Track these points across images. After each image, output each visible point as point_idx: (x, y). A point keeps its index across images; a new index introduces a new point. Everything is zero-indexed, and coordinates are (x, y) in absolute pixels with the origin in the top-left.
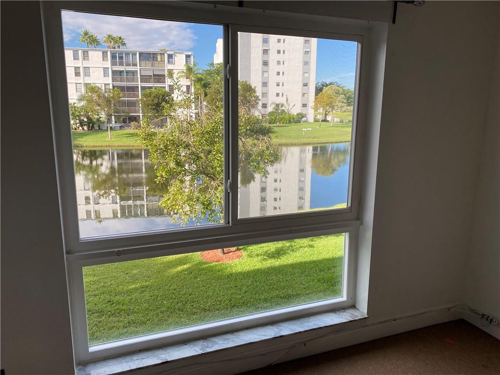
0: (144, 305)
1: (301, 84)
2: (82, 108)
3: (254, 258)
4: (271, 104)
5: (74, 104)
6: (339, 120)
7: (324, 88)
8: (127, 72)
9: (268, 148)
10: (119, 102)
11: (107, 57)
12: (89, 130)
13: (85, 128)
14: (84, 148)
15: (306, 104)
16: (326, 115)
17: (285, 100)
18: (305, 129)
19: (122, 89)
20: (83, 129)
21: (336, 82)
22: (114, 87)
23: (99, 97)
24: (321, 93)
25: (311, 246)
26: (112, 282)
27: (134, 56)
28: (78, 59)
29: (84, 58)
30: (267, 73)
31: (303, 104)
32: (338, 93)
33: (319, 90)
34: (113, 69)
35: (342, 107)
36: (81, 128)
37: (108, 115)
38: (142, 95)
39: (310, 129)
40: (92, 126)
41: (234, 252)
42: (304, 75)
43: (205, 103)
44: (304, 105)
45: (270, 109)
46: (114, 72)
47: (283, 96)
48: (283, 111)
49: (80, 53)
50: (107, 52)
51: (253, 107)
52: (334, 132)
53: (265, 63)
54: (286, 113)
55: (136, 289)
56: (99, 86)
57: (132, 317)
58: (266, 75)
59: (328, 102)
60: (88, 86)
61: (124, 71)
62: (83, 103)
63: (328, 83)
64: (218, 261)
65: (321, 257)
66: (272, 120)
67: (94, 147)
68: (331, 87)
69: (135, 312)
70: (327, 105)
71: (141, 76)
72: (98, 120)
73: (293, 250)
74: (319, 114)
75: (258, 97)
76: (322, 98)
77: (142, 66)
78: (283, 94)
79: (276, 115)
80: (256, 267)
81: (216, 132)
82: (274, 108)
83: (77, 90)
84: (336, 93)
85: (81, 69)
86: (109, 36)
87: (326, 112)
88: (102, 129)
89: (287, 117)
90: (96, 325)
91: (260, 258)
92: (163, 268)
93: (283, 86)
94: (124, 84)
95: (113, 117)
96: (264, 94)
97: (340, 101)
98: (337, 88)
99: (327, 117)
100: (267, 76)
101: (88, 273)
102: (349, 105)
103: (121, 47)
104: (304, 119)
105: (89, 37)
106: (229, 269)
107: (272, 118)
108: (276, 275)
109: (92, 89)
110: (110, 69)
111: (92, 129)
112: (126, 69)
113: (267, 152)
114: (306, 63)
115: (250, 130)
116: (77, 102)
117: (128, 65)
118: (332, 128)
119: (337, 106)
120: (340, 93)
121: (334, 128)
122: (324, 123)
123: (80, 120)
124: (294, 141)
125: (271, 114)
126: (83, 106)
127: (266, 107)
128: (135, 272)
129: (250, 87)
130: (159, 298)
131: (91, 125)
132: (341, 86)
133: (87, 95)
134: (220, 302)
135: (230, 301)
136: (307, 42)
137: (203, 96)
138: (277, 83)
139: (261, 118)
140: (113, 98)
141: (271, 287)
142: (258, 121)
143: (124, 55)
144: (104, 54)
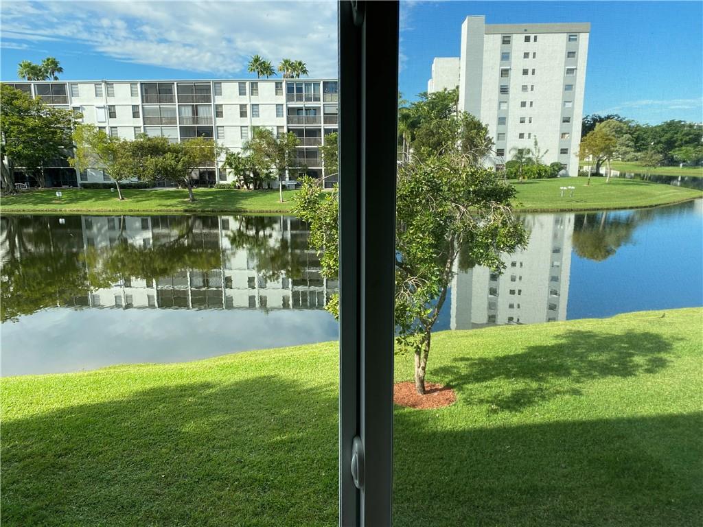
0: (290, 476)
1: (558, 120)
2: (248, 158)
3: (475, 407)
4: (511, 150)
5: (239, 154)
6: (618, 173)
7: (597, 124)
8: (307, 109)
9: (504, 224)
10: (295, 151)
11: (282, 90)
12: (255, 189)
13: (251, 186)
14: (248, 214)
15: (567, 149)
16: (598, 166)
17: (533, 143)
18: (565, 188)
19: (300, 133)
20: (248, 188)
21: (616, 115)
22: (289, 130)
23: (269, 144)
24: (591, 133)
25: (576, 392)
26: (250, 426)
27: (316, 87)
28: (245, 94)
29: (252, 92)
30: (506, 104)
31: (562, 150)
32: (619, 132)
33: (587, 128)
34: (289, 106)
35: (626, 153)
36: (245, 187)
37: (280, 170)
38: (325, 142)
39: (573, 188)
40: (260, 184)
41: (441, 390)
42: (564, 105)
43: (412, 151)
44: (564, 151)
45: (509, 157)
46: (290, 110)
47: (529, 137)
48: (530, 159)
49: (248, 85)
50: (281, 83)
51: (483, 154)
52: (612, 192)
53: (504, 90)
54: (533, 163)
55: (283, 443)
56: (270, 128)
57: (269, 496)
58: (504, 106)
59: (603, 145)
60: (256, 129)
61: (302, 108)
62: (249, 153)
63: (603, 117)
64: (414, 406)
65: (593, 415)
66: (511, 173)
67: (260, 212)
68: (608, 123)
69: (275, 487)
70: (602, 150)
71: (324, 114)
72: (268, 176)
73: (543, 398)
74: (588, 164)
75: (490, 140)
76: (592, 140)
77: (327, 100)
78: (529, 134)
79: (518, 165)
80: (478, 425)
81: (417, 197)
82: (516, 156)
83: (241, 136)
84: (616, 132)
85: (248, 107)
86: (286, 61)
87: (599, 161)
88: (272, 188)
89: (535, 169)
90: (213, 503)
91: (485, 407)
92: (327, 410)
93: (530, 122)
94: (303, 126)
95: (287, 172)
96: (501, 136)
97: (622, 145)
98: (618, 123)
99: (600, 168)
100: (505, 108)
101: (218, 407)
102: (639, 151)
103: (300, 76)
104: (562, 172)
105: (260, 64)
106: (431, 422)
107: (512, 170)
108: (512, 443)
109: (260, 133)
110: (285, 107)
111: (259, 188)
112: (306, 106)
113: (503, 231)
114: (569, 88)
115: (474, 192)
116: (242, 151)
117: (308, 99)
118: (608, 186)
119: (617, 151)
120: (624, 131)
121: (613, 186)
122: (594, 178)
123: (245, 175)
124: (545, 206)
125: (510, 164)
126: (249, 157)
127: (502, 154)
128: (285, 412)
129: (480, 125)
130: (315, 465)
131: (258, 182)
132: (626, 119)
133: (254, 143)
134: (413, 485)
135: (429, 485)
136: (571, 55)
137: (409, 140)
138: (521, 118)
139: (494, 170)
140: (287, 145)
141: (503, 466)
142: (489, 177)
143: (303, 86)
144: (278, 85)
